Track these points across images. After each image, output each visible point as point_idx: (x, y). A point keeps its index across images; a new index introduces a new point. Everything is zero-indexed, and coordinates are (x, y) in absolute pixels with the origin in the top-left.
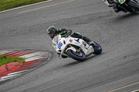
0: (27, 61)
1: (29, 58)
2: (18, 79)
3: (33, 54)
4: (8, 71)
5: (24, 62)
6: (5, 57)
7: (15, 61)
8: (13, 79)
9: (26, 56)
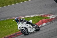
0: (50, 18)
1: (51, 17)
2: (47, 26)
3: (53, 16)
4: (43, 22)
5: (49, 19)
6: (41, 17)
7: (45, 18)
8: (45, 26)
9: (50, 16)
